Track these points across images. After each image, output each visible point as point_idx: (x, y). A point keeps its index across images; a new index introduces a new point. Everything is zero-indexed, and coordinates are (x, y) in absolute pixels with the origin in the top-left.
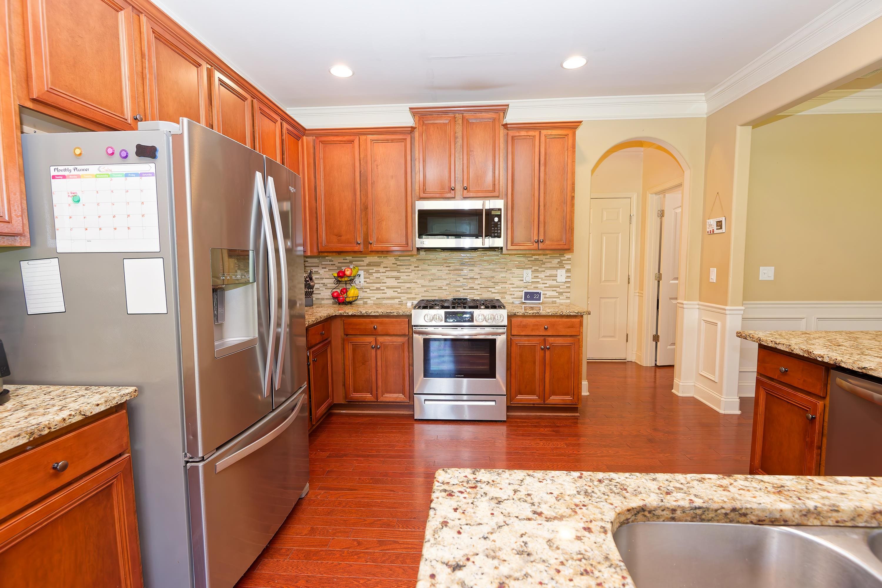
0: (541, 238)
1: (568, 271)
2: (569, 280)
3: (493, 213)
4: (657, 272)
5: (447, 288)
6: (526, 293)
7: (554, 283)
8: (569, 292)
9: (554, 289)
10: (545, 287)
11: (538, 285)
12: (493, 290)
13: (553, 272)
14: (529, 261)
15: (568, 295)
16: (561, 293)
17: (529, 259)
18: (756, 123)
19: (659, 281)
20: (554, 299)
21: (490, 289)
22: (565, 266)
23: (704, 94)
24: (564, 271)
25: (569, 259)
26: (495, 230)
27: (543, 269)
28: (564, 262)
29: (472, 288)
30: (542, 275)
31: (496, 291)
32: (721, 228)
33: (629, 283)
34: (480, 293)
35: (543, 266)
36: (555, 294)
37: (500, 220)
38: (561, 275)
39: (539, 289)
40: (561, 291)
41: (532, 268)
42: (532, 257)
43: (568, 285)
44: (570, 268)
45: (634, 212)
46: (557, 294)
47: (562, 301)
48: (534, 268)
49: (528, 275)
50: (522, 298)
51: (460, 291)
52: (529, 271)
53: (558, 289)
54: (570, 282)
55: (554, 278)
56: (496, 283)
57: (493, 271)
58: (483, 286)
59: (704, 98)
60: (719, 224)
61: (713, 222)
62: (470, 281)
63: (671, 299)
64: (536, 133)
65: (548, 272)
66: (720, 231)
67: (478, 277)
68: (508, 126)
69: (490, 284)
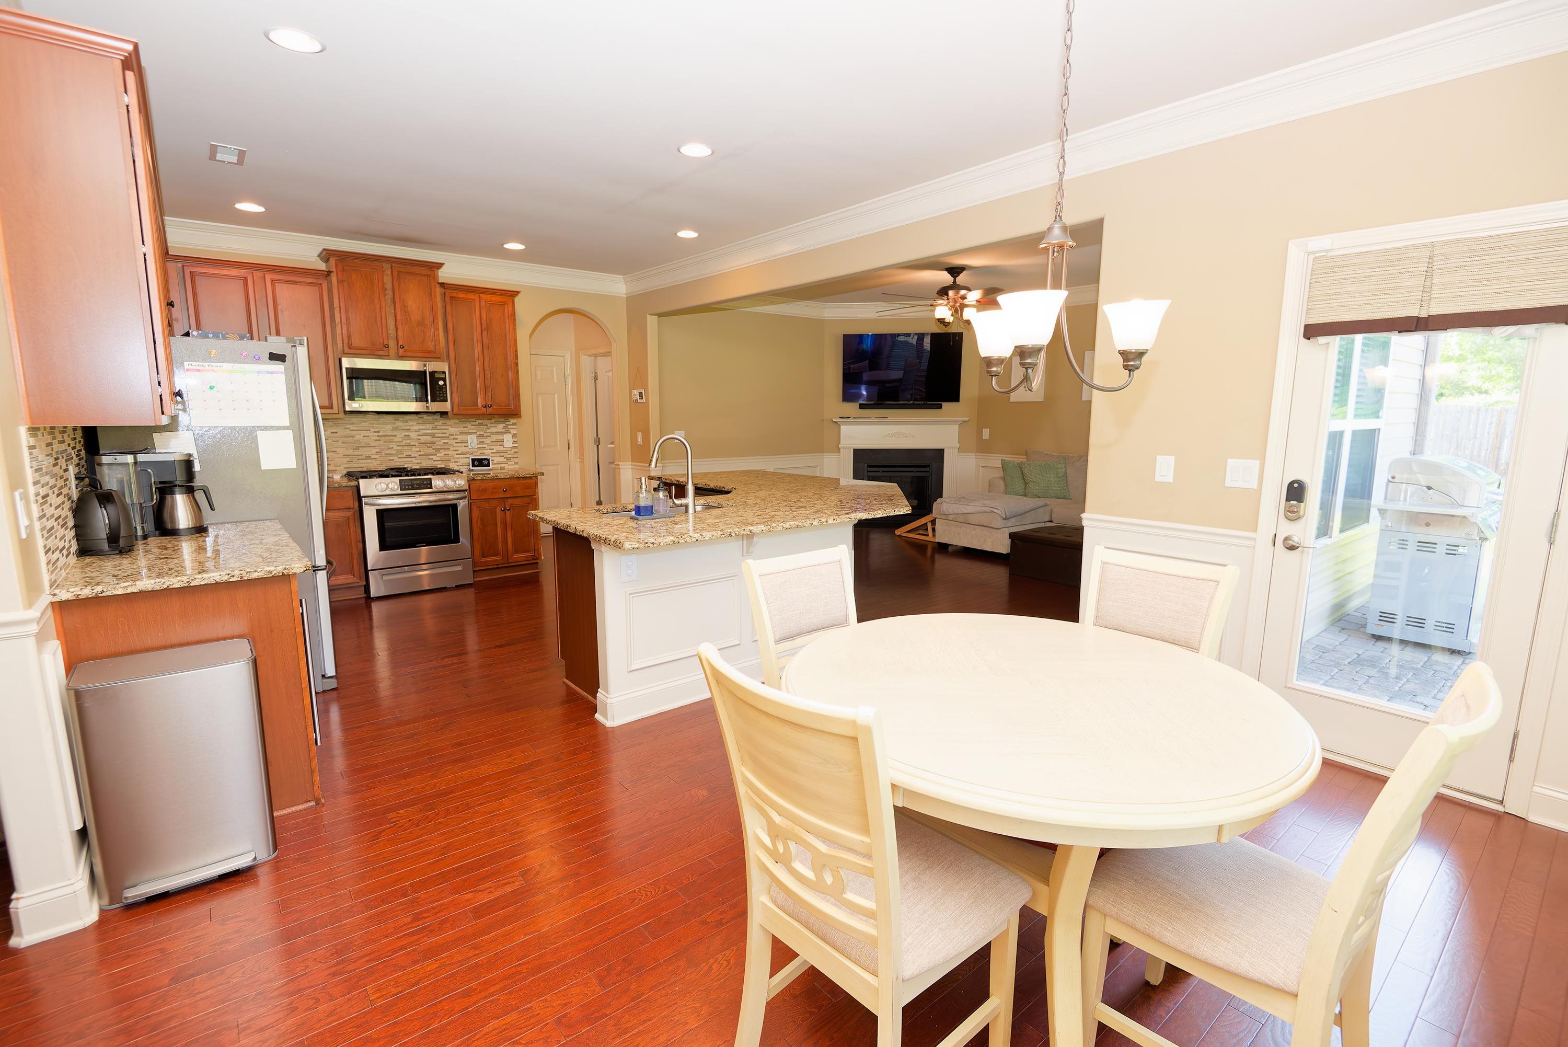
0: (489, 403)
1: (514, 436)
2: (517, 445)
3: (437, 375)
4: (595, 436)
5: (377, 456)
6: (473, 460)
7: (501, 448)
8: (517, 457)
9: (502, 454)
10: (492, 453)
11: (485, 451)
12: (435, 458)
13: (500, 437)
14: (472, 425)
15: (516, 460)
16: (509, 459)
17: (473, 423)
18: (660, 315)
19: (598, 446)
20: (502, 465)
21: (430, 457)
22: (510, 430)
23: (622, 277)
24: (510, 436)
25: (514, 424)
26: (440, 394)
27: (489, 434)
28: (509, 427)
29: (409, 456)
30: (488, 441)
31: (438, 459)
32: (642, 399)
33: (569, 448)
34: (419, 461)
35: (488, 431)
36: (502, 459)
37: (445, 384)
38: (508, 440)
39: (486, 455)
40: (509, 456)
41: (476, 433)
42: (476, 421)
43: (516, 450)
44: (516, 432)
45: (568, 372)
46: (505, 460)
47: (510, 467)
48: (478, 433)
49: (472, 440)
50: (469, 465)
51: (394, 460)
52: (474, 436)
53: (505, 455)
54: (517, 447)
55: (501, 443)
56: (438, 450)
57: (433, 436)
58: (423, 453)
59: (623, 281)
60: (641, 394)
61: (636, 392)
62: (406, 448)
63: (610, 463)
64: (476, 297)
65: (494, 438)
66: (641, 401)
67: (416, 443)
68: (445, 285)
69: (430, 451)
